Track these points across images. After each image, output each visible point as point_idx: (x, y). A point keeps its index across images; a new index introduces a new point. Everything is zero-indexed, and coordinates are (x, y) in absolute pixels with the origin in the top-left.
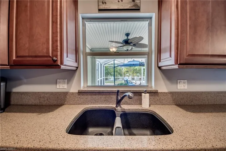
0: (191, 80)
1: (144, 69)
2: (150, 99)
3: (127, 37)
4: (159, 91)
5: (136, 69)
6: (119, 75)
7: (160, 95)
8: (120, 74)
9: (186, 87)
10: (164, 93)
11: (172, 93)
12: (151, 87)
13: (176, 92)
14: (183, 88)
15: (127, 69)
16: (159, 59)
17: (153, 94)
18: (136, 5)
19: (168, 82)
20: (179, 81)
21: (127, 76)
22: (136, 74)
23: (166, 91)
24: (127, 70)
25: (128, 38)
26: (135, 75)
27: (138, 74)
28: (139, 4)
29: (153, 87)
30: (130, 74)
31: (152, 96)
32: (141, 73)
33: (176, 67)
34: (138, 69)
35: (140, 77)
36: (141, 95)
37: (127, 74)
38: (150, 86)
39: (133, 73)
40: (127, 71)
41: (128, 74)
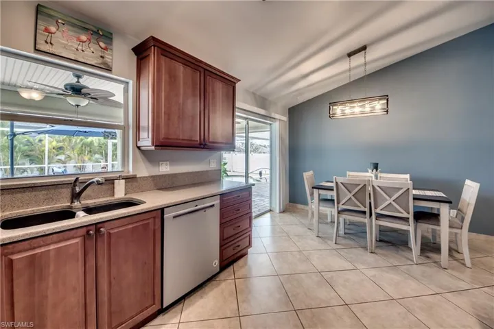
0: (173, 161)
1: (115, 145)
2: (126, 186)
3: (78, 79)
4: (138, 176)
5: (92, 143)
6: (27, 161)
7: (139, 179)
8: (28, 156)
9: (168, 169)
10: (144, 177)
11: (153, 177)
12: (128, 172)
13: (157, 176)
14: (165, 170)
15: (58, 142)
16: (137, 137)
17: (130, 179)
18: (105, 64)
19: (149, 165)
20: (161, 163)
21: (59, 161)
22: (91, 156)
23: (146, 174)
24: (61, 144)
25: (78, 82)
26: (86, 158)
27: (97, 156)
28: (110, 64)
29: (131, 171)
30: (72, 155)
31: (129, 182)
32: (106, 155)
33: (153, 148)
34: (96, 144)
35: (103, 164)
36: (113, 184)
37: (59, 157)
38: (126, 170)
39: (81, 153)
40: (61, 148)
41: (62, 157)
